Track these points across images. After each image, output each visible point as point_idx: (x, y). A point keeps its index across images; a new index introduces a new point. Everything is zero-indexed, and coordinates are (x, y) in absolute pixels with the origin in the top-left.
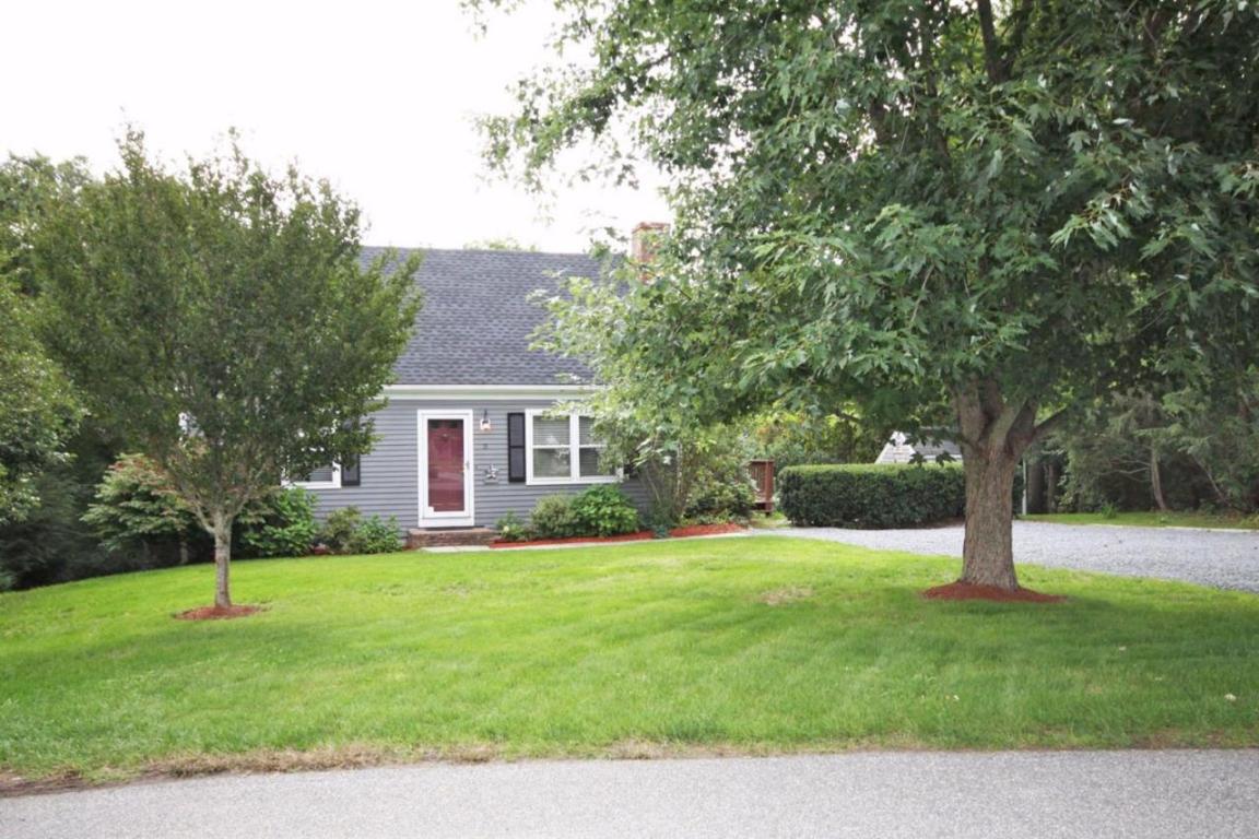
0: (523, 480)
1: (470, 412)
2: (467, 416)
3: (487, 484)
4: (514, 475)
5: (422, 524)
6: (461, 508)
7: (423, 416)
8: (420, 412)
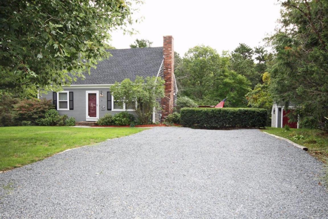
0: (111, 109)
1: (98, 91)
2: (97, 93)
3: (102, 110)
4: (108, 108)
5: (87, 120)
6: (96, 116)
7: (87, 92)
8: (86, 91)
